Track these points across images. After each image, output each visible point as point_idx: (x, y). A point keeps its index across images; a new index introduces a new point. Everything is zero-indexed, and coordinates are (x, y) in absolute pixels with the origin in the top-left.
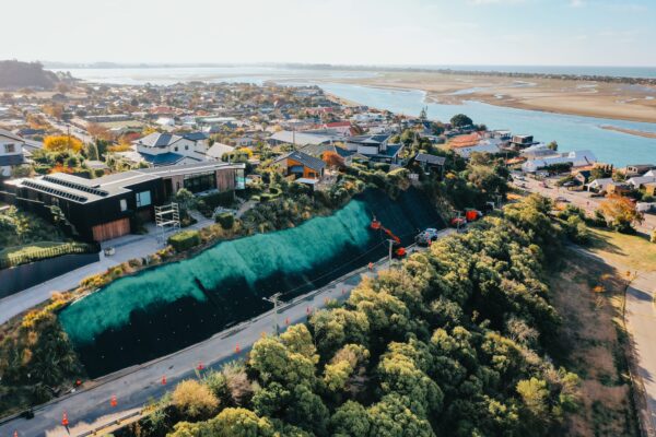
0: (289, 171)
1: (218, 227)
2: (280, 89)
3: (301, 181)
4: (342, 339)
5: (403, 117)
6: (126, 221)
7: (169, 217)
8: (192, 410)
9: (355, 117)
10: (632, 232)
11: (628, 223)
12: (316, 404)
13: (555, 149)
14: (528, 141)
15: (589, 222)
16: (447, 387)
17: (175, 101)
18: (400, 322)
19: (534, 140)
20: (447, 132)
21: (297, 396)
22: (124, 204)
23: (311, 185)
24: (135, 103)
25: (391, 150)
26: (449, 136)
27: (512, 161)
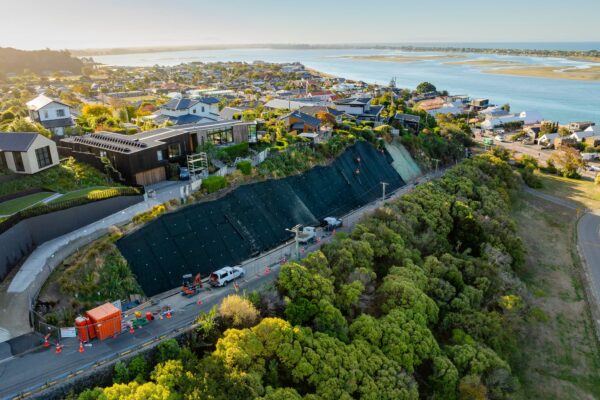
0: (291, 128)
1: (239, 172)
2: (267, 66)
3: (303, 135)
4: (352, 264)
5: (376, 86)
6: (162, 169)
7: (198, 164)
8: (237, 320)
9: (334, 87)
10: (579, 178)
11: (575, 170)
12: (337, 316)
13: (508, 110)
14: (485, 104)
15: (543, 170)
16: (441, 303)
17: (181, 78)
18: (398, 250)
19: (490, 103)
20: (414, 98)
21: (321, 309)
22: (159, 154)
23: (312, 139)
24: (147, 81)
25: (374, 110)
26: (417, 101)
27: (472, 120)
